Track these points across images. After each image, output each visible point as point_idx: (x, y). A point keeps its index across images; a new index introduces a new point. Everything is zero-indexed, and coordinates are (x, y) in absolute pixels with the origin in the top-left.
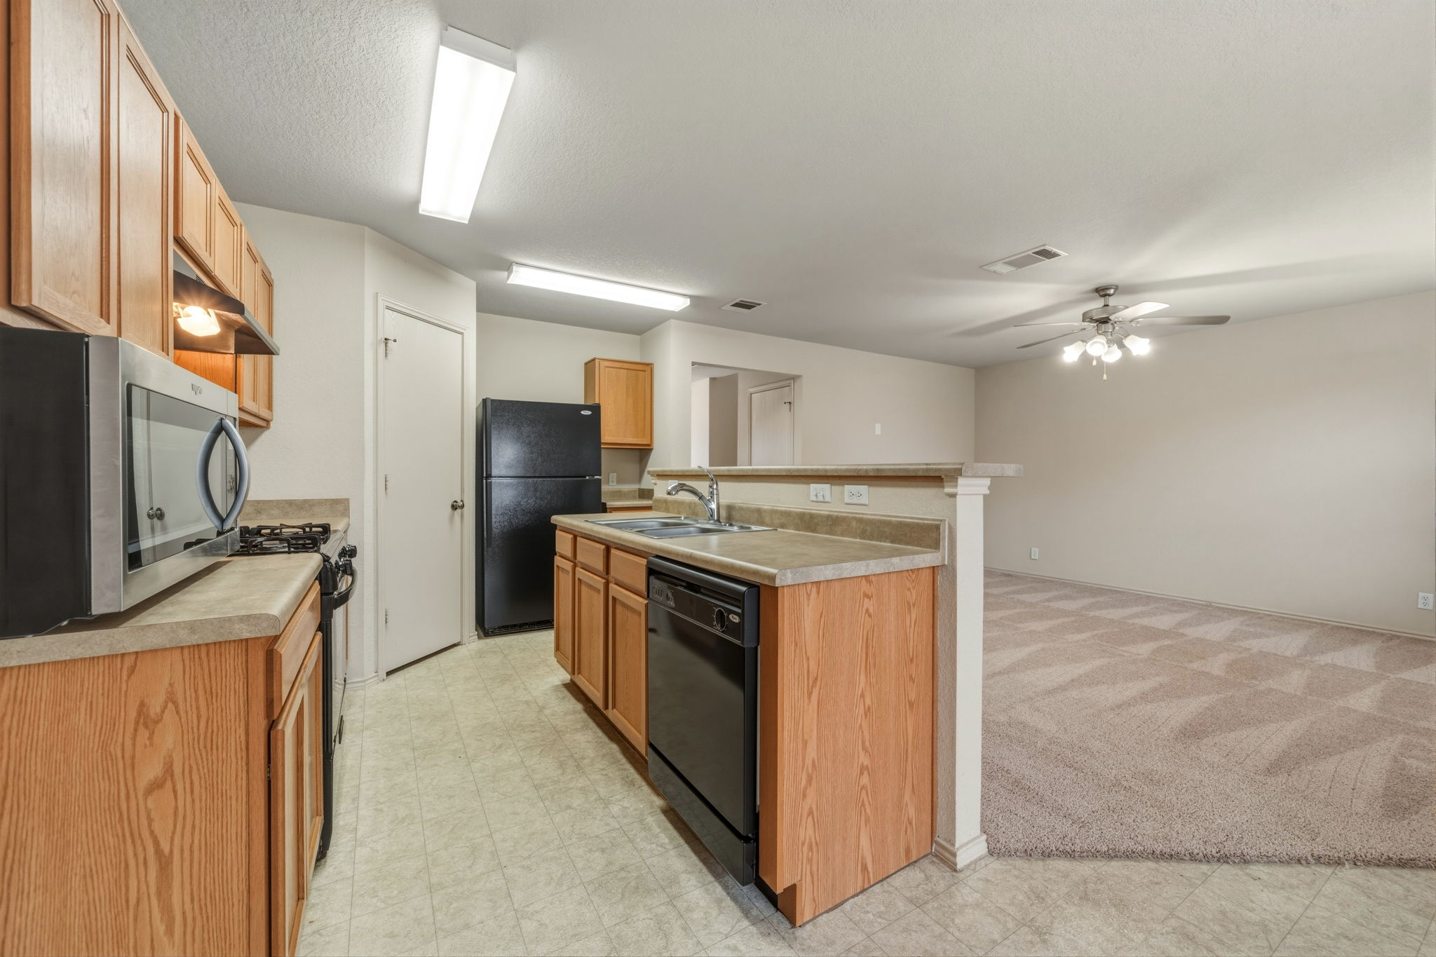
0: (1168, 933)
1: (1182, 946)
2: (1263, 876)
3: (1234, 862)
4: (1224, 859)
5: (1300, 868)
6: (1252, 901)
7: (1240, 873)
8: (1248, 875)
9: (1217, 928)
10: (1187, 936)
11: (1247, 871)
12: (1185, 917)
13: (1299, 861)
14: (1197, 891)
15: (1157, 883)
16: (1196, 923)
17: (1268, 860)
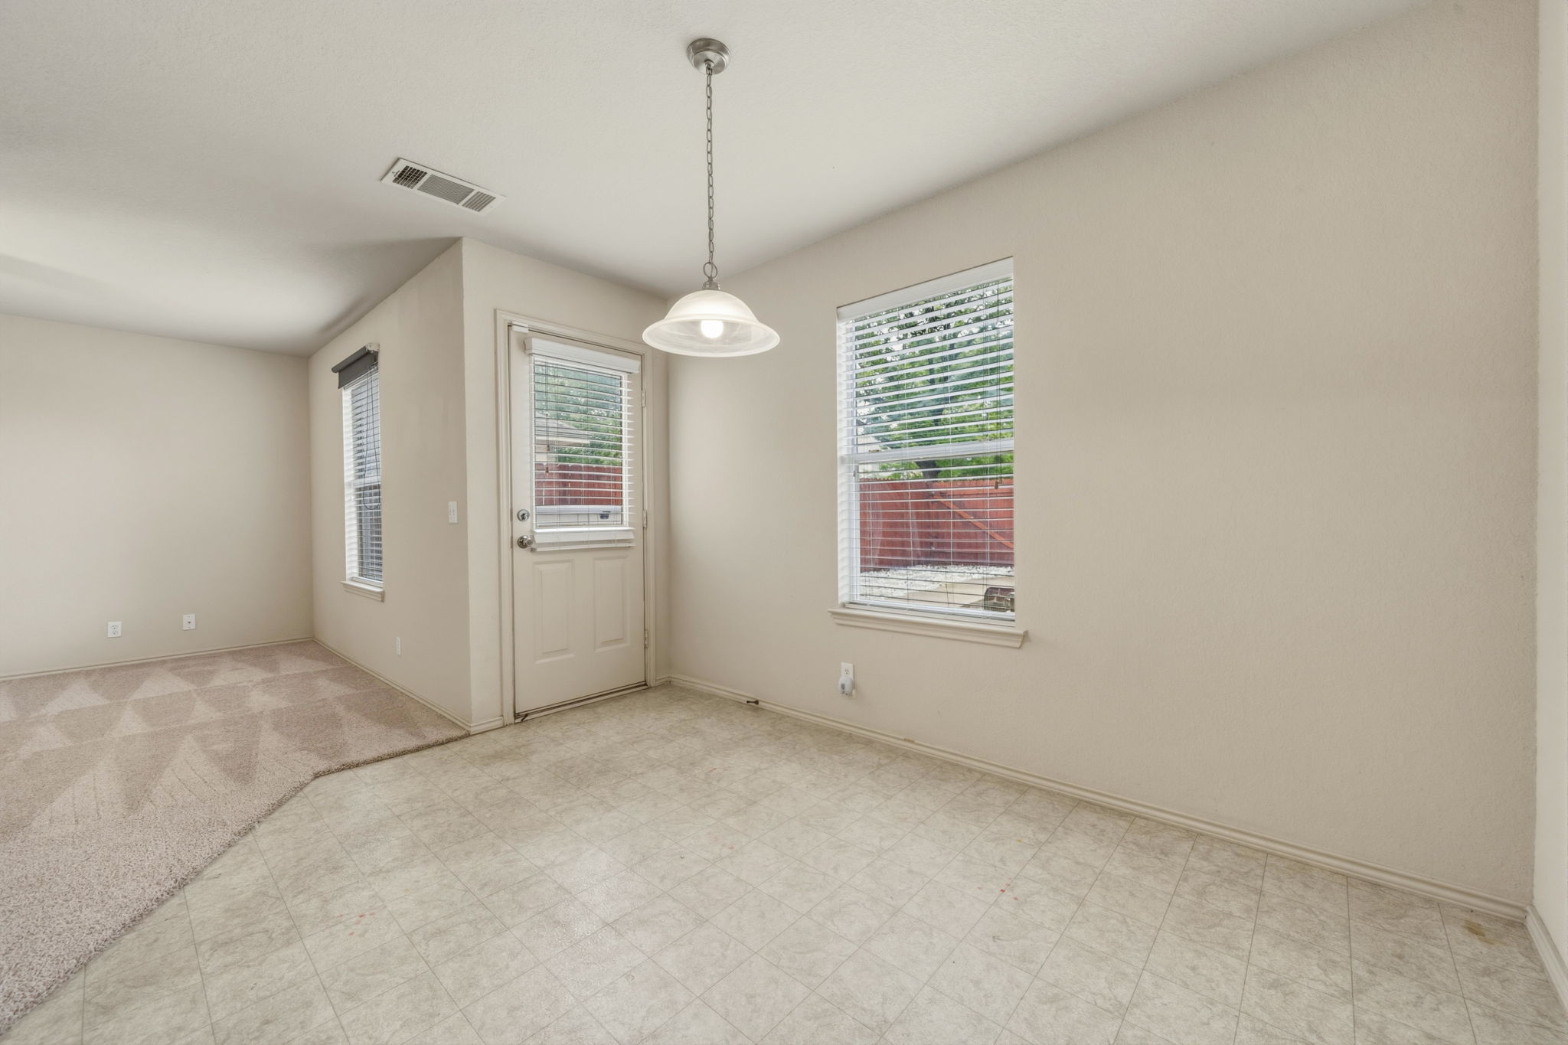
0: (211, 955)
1: (232, 951)
2: (219, 872)
3: (191, 880)
4: (182, 884)
5: (234, 849)
6: (234, 889)
7: (204, 882)
8: (209, 879)
9: (237, 921)
10: (226, 943)
11: (206, 877)
12: (208, 936)
13: (230, 846)
14: (192, 917)
15: (155, 941)
16: (220, 932)
17: (212, 860)
